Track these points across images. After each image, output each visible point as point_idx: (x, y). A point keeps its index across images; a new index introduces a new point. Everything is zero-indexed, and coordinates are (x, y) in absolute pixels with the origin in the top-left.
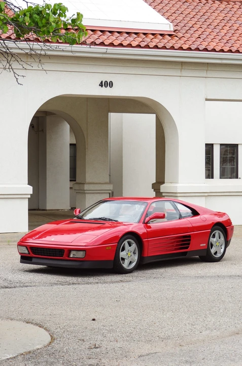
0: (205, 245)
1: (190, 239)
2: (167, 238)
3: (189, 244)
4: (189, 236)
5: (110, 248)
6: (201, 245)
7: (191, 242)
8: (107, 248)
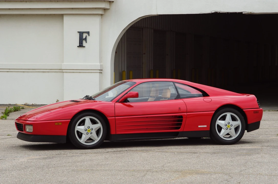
0: (206, 126)
1: (182, 120)
2: (147, 117)
3: (181, 124)
4: (181, 117)
5: (60, 124)
6: (199, 126)
7: (183, 123)
8: (56, 124)
